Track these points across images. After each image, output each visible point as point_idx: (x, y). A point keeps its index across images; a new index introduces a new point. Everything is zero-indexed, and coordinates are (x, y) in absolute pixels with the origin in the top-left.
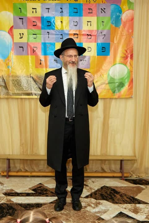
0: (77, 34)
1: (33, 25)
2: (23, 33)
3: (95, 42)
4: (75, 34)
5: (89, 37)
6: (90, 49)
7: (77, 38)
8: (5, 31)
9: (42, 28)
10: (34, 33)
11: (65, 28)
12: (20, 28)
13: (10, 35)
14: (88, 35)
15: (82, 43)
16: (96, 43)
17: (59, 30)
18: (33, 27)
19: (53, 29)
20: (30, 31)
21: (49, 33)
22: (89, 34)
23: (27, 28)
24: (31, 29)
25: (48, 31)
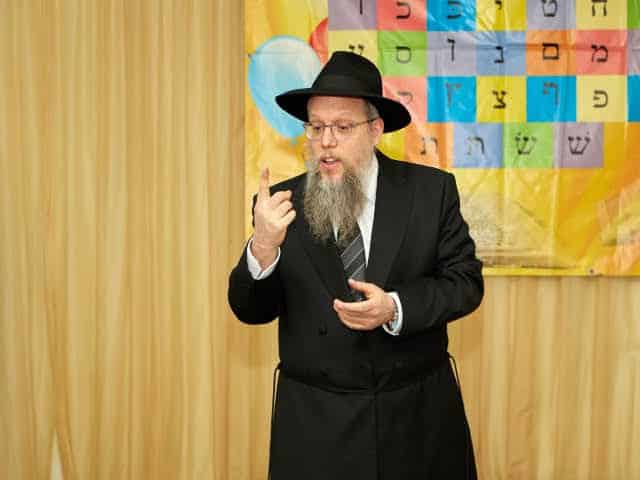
0: (556, 46)
1: (399, 17)
2: (361, 43)
3: (622, 72)
4: (546, 45)
5: (597, 54)
6: (602, 97)
7: (556, 58)
8: (298, 39)
9: (430, 26)
10: (401, 45)
11: (512, 24)
12: (350, 27)
13: (317, 51)
14: (594, 47)
15: (575, 78)
16: (626, 78)
17: (490, 32)
18: (395, 23)
19: (467, 29)
20: (385, 34)
21: (453, 41)
22: (598, 45)
23: (377, 27)
24: (390, 29)
25: (452, 34)
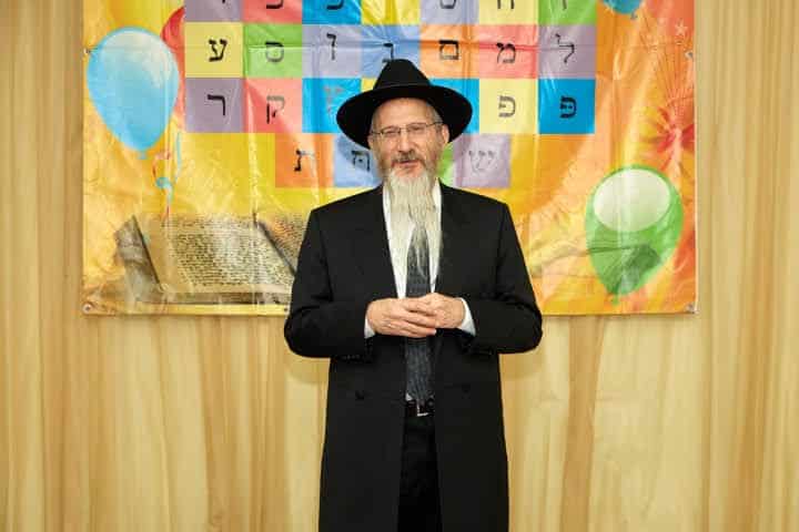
0: (455, 43)
1: (269, 7)
2: (224, 38)
3: (532, 76)
4: (443, 42)
5: (504, 52)
6: (509, 104)
7: (456, 58)
8: (149, 31)
9: (305, 19)
10: (272, 40)
11: (405, 14)
12: (211, 16)
13: (170, 46)
14: (499, 45)
15: (477, 81)
16: (537, 81)
17: (378, 26)
18: (265, 15)
19: (354, 22)
20: (254, 27)
21: (334, 37)
22: (505, 42)
23: (244, 18)
24: (258, 21)
25: (334, 29)
